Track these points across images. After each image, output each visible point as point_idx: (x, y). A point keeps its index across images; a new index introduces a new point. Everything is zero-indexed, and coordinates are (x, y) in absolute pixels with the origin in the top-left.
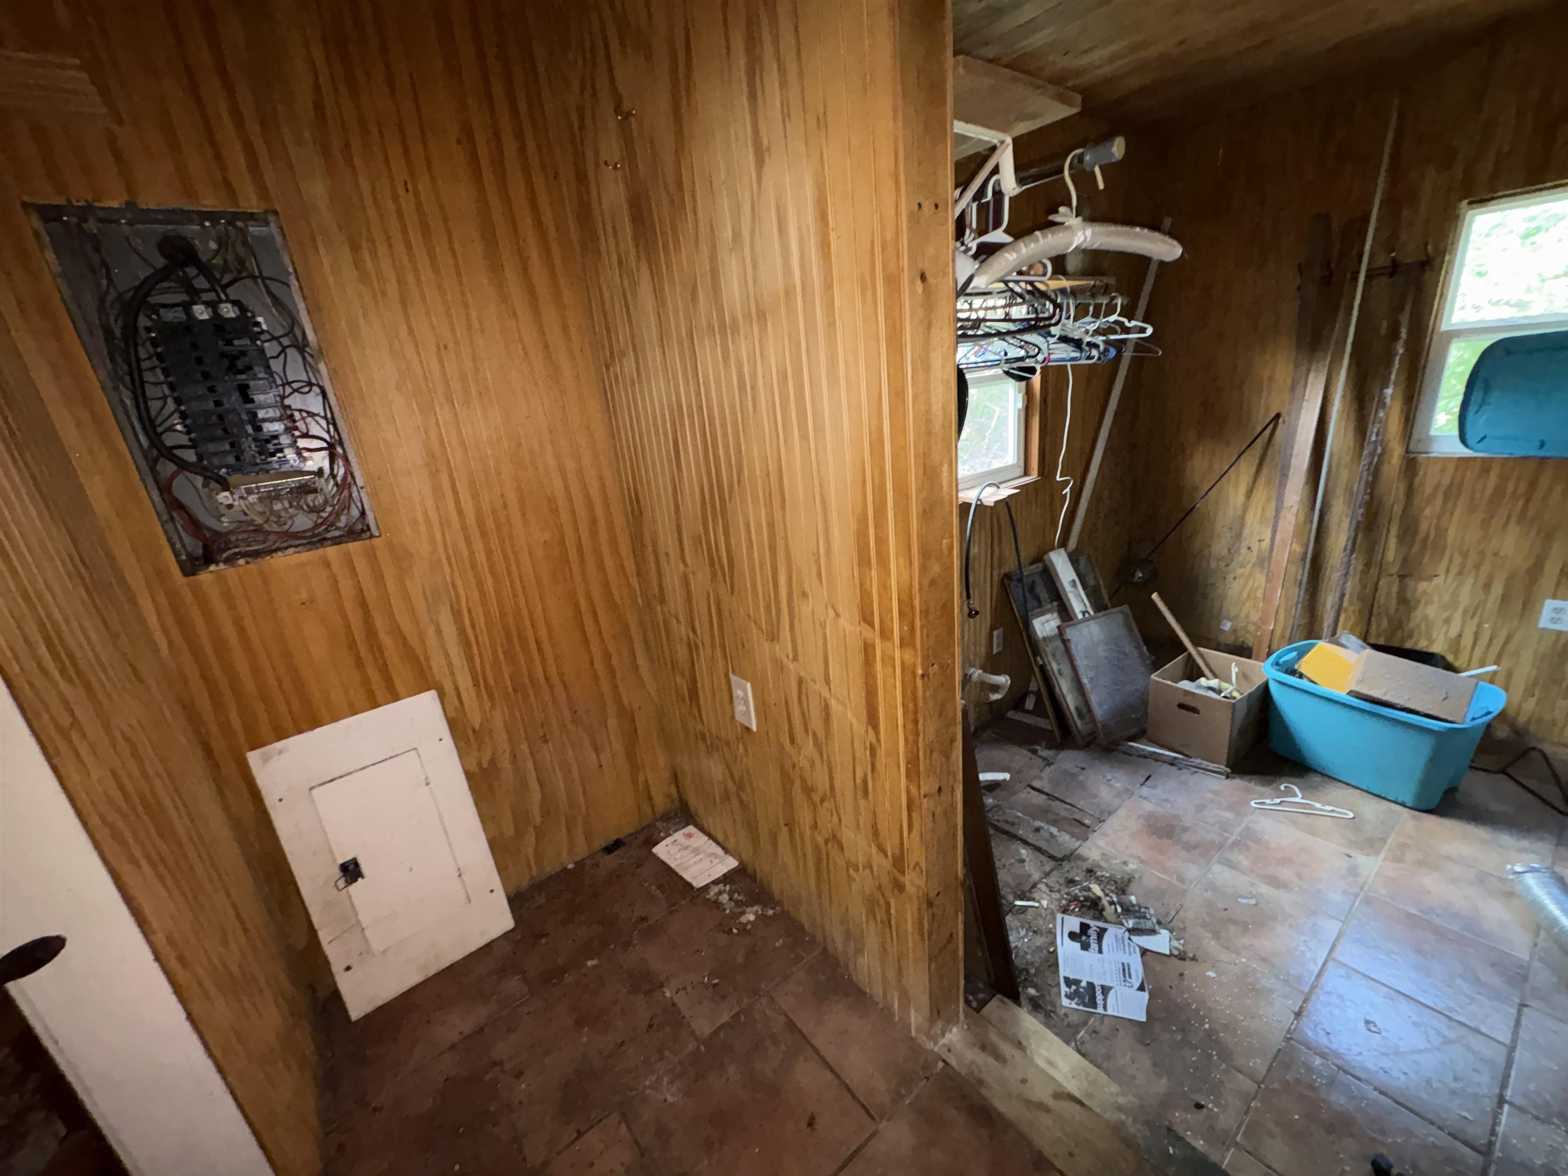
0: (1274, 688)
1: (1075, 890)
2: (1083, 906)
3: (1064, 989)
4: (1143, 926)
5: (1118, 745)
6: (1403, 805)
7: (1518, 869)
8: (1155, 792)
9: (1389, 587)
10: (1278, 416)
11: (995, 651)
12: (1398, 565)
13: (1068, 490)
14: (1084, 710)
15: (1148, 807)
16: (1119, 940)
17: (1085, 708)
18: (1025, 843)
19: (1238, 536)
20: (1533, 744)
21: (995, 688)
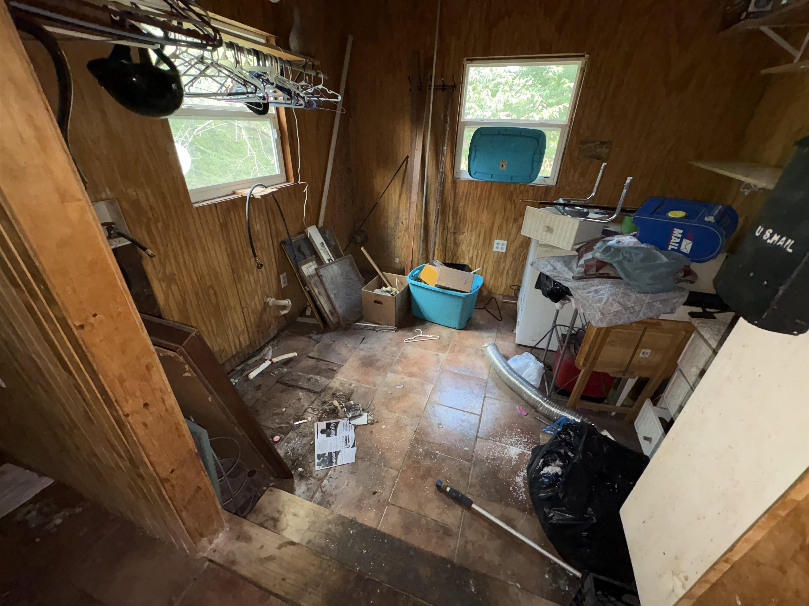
0: (411, 287)
1: (326, 407)
2: (329, 414)
3: (317, 461)
4: (356, 414)
5: (351, 325)
6: (455, 328)
7: (485, 345)
8: (366, 345)
9: (451, 238)
10: (408, 157)
11: (283, 286)
12: (453, 229)
13: (306, 189)
14: (333, 311)
15: (362, 353)
16: (345, 426)
17: (334, 311)
18: (302, 388)
19: (398, 218)
20: (493, 296)
21: (284, 307)
